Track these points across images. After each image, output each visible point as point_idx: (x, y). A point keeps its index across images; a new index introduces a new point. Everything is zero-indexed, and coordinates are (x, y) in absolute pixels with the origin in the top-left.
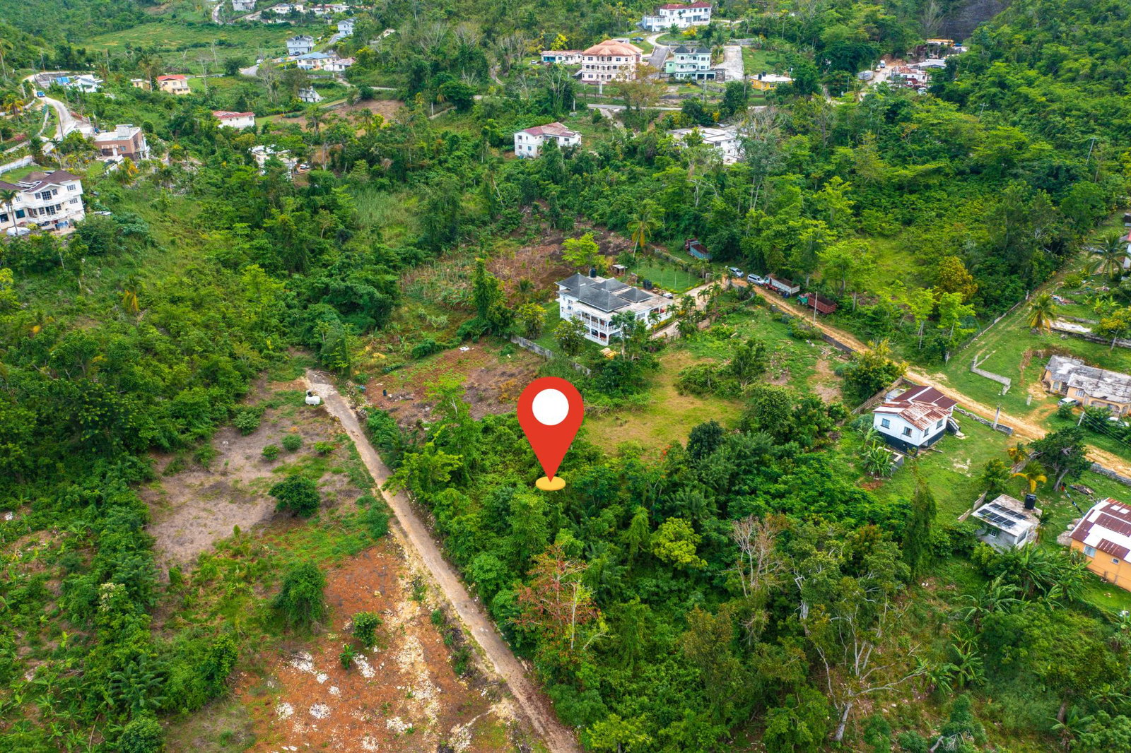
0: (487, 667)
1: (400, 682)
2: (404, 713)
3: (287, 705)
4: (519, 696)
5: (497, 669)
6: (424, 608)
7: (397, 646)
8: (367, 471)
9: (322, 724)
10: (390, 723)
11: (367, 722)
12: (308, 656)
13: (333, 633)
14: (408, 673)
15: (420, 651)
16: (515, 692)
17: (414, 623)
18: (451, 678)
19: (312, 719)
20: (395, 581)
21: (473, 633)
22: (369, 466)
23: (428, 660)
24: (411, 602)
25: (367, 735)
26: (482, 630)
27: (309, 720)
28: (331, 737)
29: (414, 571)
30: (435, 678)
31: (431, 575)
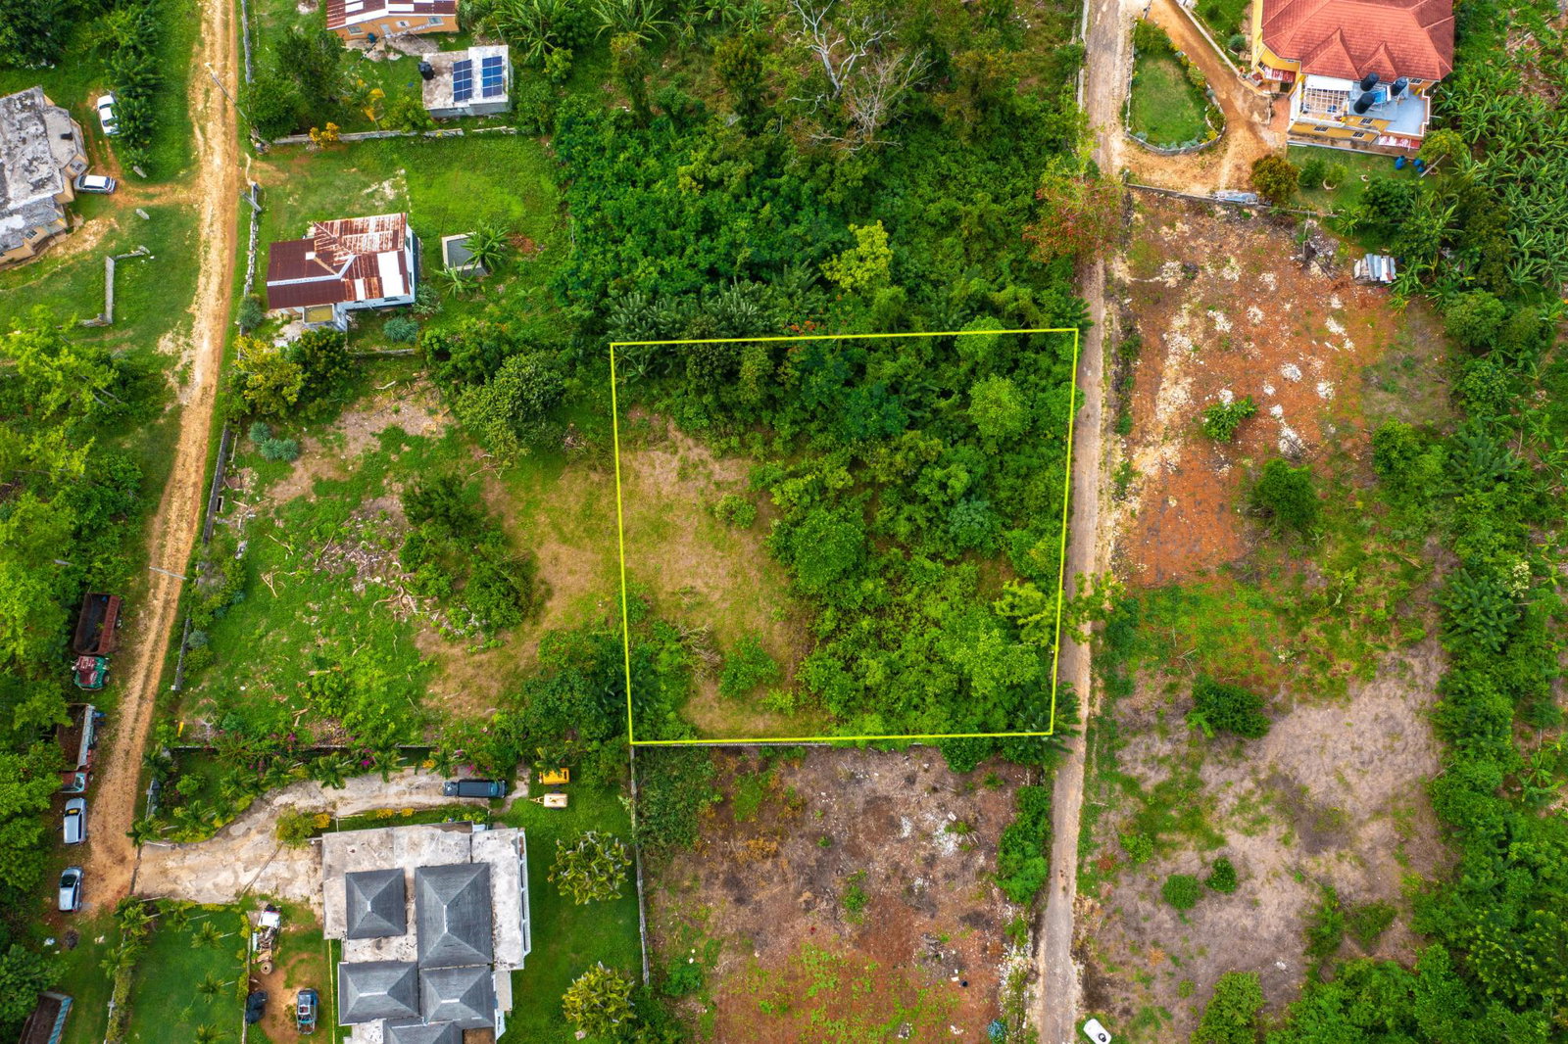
0: (1111, 322)
1: (1199, 368)
2: (1209, 332)
3: (1322, 395)
4: (1101, 272)
5: (1104, 313)
6: (1128, 453)
7: (1182, 416)
8: (1088, 761)
9: (1293, 358)
10: (1227, 328)
11: (1248, 339)
12: (1283, 446)
13: (1244, 466)
14: (1186, 374)
15: (1161, 393)
16: (1101, 277)
17: (1150, 438)
18: (1147, 341)
19: (1301, 368)
20: (1142, 513)
21: (1101, 375)
22: (1080, 769)
23: (1159, 376)
24: (1140, 469)
25: (1255, 326)
26: (1089, 374)
27: (1305, 367)
28: (1290, 338)
29: (1116, 515)
30: (1163, 351)
31: (1100, 492)
